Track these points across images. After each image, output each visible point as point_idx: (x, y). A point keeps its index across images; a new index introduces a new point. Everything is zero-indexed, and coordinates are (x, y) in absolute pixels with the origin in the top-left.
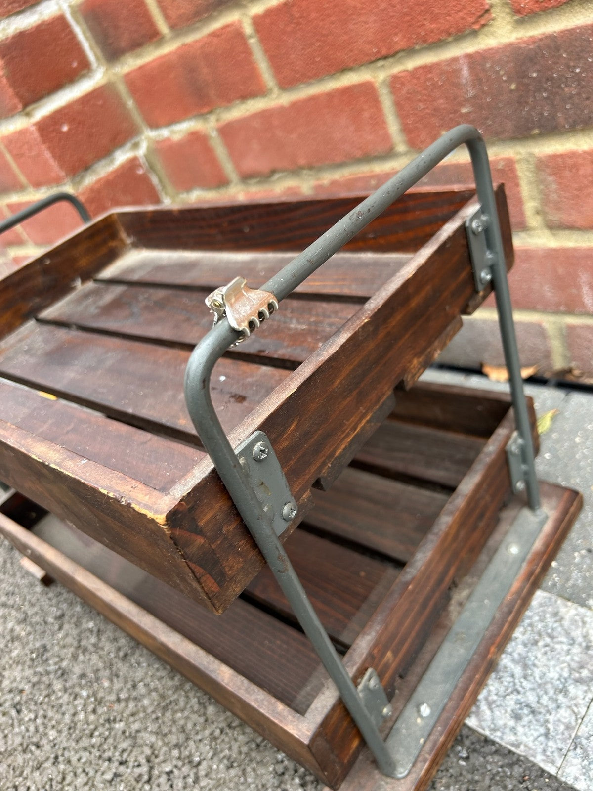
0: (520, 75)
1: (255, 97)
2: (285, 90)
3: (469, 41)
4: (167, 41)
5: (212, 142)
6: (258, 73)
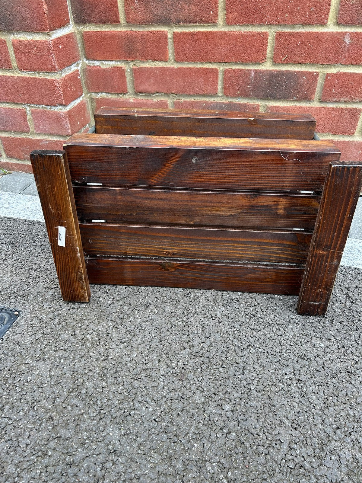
0: (270, 80)
1: (161, 61)
2: (177, 62)
3: (257, 65)
4: (122, 26)
5: (126, 73)
6: (167, 52)
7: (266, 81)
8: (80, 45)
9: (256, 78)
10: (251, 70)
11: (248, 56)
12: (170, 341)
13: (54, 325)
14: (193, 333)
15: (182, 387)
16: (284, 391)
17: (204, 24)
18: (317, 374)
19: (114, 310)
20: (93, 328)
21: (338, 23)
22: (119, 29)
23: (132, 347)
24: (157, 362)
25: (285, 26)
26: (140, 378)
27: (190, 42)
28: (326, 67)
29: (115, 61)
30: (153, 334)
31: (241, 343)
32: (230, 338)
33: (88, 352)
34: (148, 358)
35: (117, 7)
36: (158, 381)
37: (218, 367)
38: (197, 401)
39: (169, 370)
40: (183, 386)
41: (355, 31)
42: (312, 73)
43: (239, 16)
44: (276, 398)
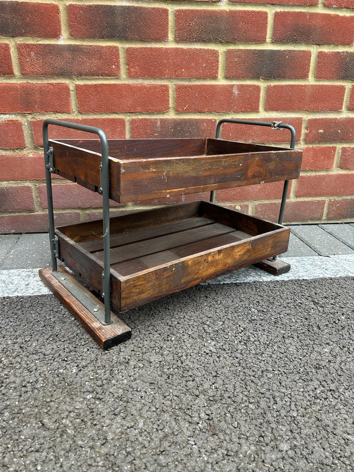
0: (175, 128)
1: (63, 113)
2: (81, 113)
3: (161, 115)
4: (16, 78)
5: (23, 127)
6: (70, 104)
7: (172, 129)
9: (162, 127)
10: (156, 119)
11: (153, 106)
12: (175, 393)
13: (5, 423)
14: (197, 376)
15: (220, 442)
16: (326, 406)
17: (107, 77)
19: (86, 378)
20: (66, 408)
21: (227, 78)
22: (13, 81)
23: (132, 415)
24: (174, 423)
25: (183, 79)
26: (164, 451)
27: (94, 93)
28: (222, 115)
29: (9, 114)
30: (152, 391)
31: (253, 371)
32: (240, 370)
33: (74, 442)
34: (160, 421)
35: (11, 58)
36: (188, 446)
37: (247, 404)
38: (248, 453)
39: (194, 427)
40: (222, 440)
41: (241, 84)
42: (211, 120)
43: (140, 70)
44: (324, 417)
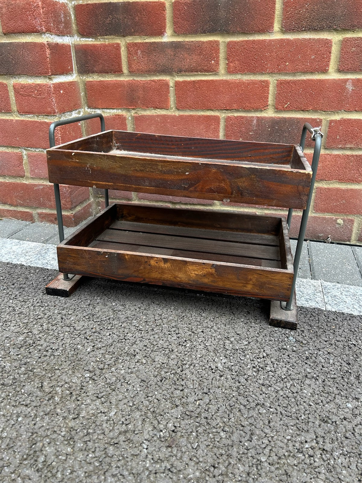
0: (272, 127)
1: (162, 109)
2: (178, 110)
3: (259, 112)
4: (124, 76)
5: (127, 121)
6: (168, 100)
7: (269, 128)
8: (82, 94)
9: (258, 125)
10: (253, 117)
11: (250, 103)
12: (158, 397)
13: (18, 375)
14: (188, 388)
15: (171, 456)
16: (305, 464)
17: (206, 73)
18: (346, 442)
19: (94, 359)
20: (65, 379)
21: (340, 71)
22: (122, 79)
23: (111, 403)
24: (140, 423)
25: (286, 74)
26: (117, 443)
27: (191, 90)
28: (329, 114)
29: (117, 109)
30: (139, 388)
31: (248, 401)
32: (234, 395)
33: (55, 408)
34: (130, 417)
35: (121, 57)
36: (140, 448)
37: (219, 430)
38: (190, 476)
39: (156, 433)
40: (173, 455)
41: (357, 78)
42: (315, 119)
43: (240, 65)
44: (295, 473)
